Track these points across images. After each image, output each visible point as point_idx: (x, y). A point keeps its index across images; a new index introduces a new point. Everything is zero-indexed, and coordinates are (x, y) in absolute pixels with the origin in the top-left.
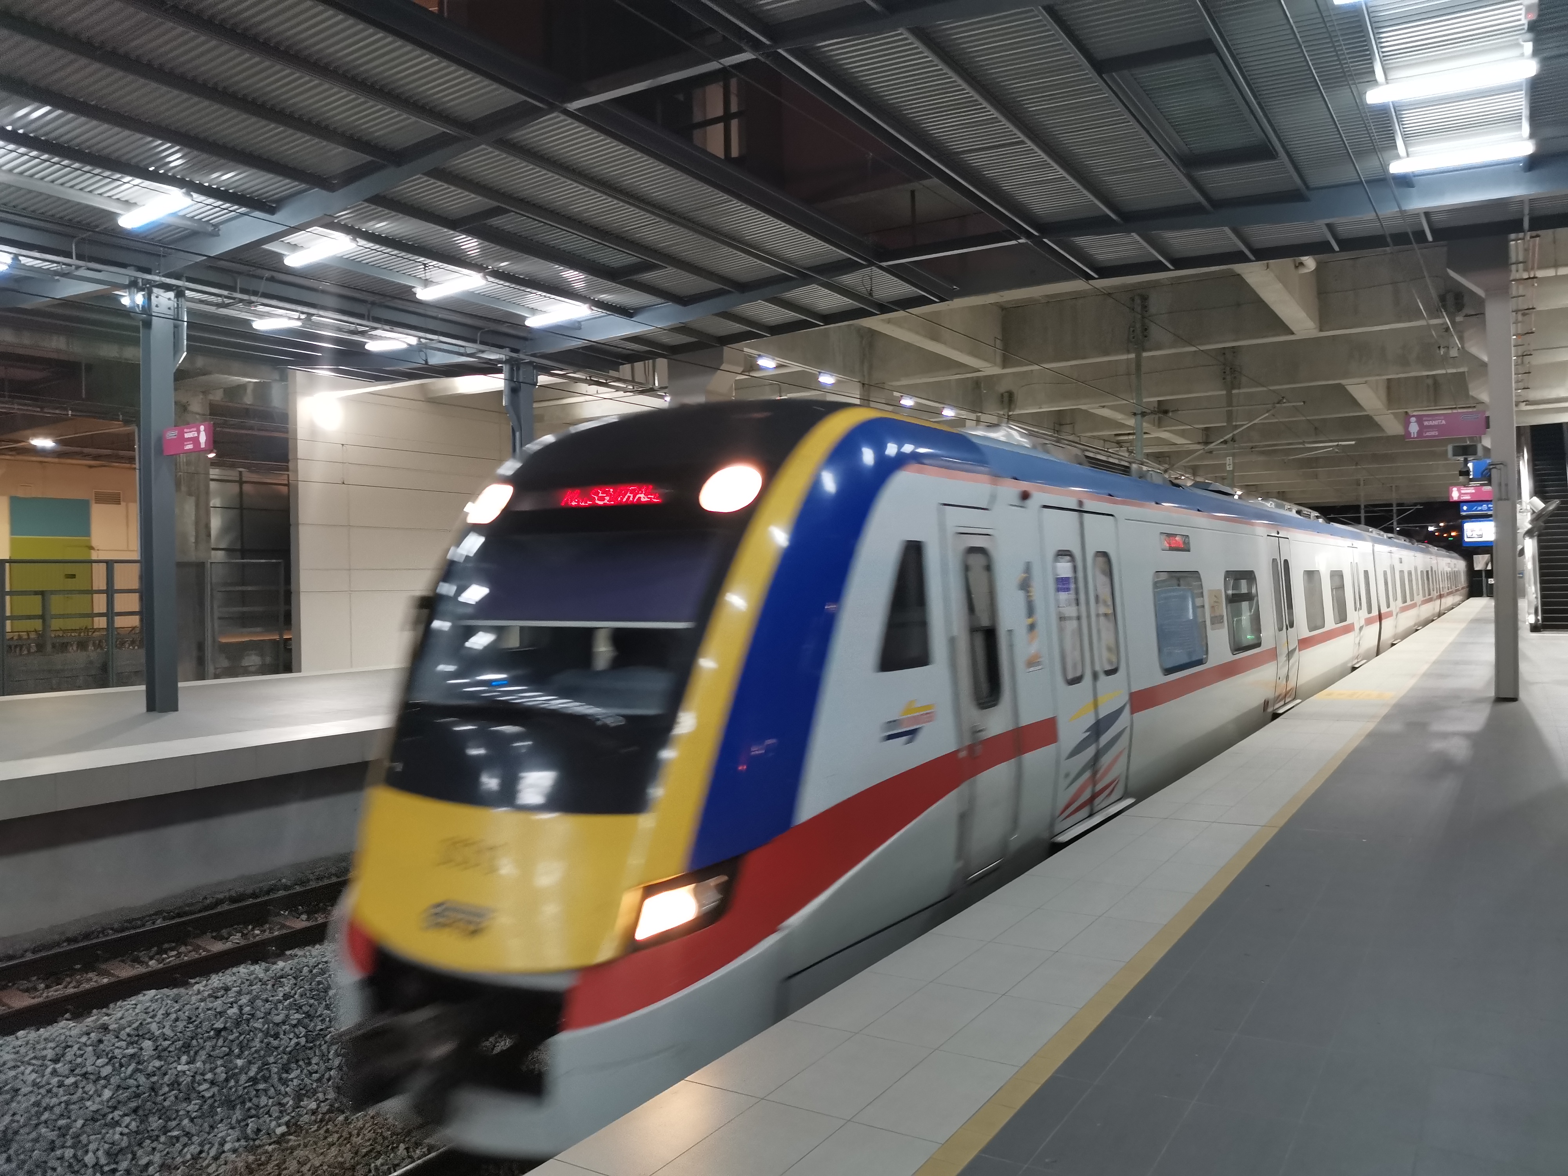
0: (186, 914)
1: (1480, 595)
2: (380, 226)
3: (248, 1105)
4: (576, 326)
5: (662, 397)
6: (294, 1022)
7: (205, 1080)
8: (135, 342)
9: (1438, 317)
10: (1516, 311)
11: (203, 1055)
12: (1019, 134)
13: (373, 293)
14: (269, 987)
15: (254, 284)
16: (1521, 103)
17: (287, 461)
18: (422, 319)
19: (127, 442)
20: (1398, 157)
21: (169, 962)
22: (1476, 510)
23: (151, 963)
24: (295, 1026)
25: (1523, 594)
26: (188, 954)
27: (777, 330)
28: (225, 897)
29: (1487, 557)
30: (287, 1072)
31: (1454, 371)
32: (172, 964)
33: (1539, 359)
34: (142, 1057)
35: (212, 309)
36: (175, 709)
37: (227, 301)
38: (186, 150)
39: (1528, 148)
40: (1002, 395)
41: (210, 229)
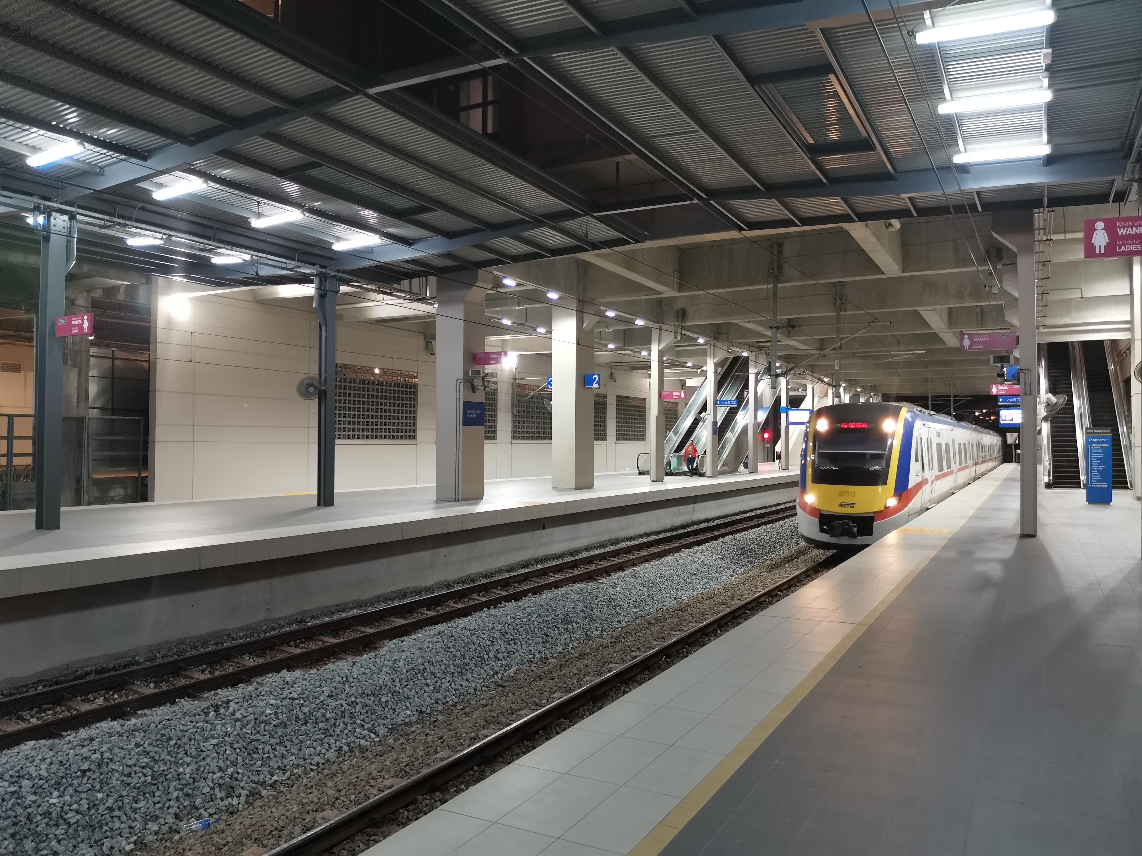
0: (62, 682)
1: (1010, 461)
2: (226, 173)
3: (105, 828)
4: (368, 251)
5: (432, 304)
6: (144, 764)
7: (71, 810)
8: (37, 252)
9: (985, 265)
10: (1038, 263)
11: (71, 790)
12: (695, 125)
13: (218, 221)
14: (125, 738)
15: (128, 212)
16: (1042, 119)
17: (149, 343)
18: (256, 242)
19: (28, 326)
20: (959, 152)
21: (47, 719)
22: (1009, 402)
23: (31, 720)
24: (143, 767)
25: (1041, 462)
26: (62, 713)
27: (516, 259)
28: (92, 670)
29: (1016, 435)
30: (136, 803)
31: (995, 303)
32: (49, 720)
33: (1053, 297)
34: (20, 794)
35: (97, 229)
36: (58, 527)
37: (108, 224)
38: (81, 111)
39: (1046, 150)
40: (678, 311)
41: (97, 170)
